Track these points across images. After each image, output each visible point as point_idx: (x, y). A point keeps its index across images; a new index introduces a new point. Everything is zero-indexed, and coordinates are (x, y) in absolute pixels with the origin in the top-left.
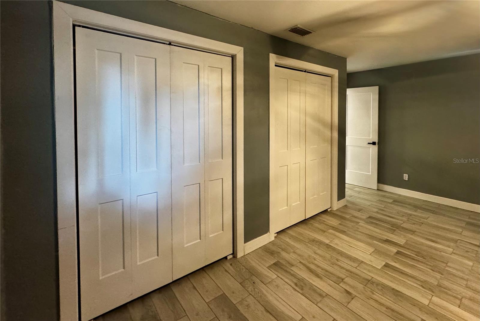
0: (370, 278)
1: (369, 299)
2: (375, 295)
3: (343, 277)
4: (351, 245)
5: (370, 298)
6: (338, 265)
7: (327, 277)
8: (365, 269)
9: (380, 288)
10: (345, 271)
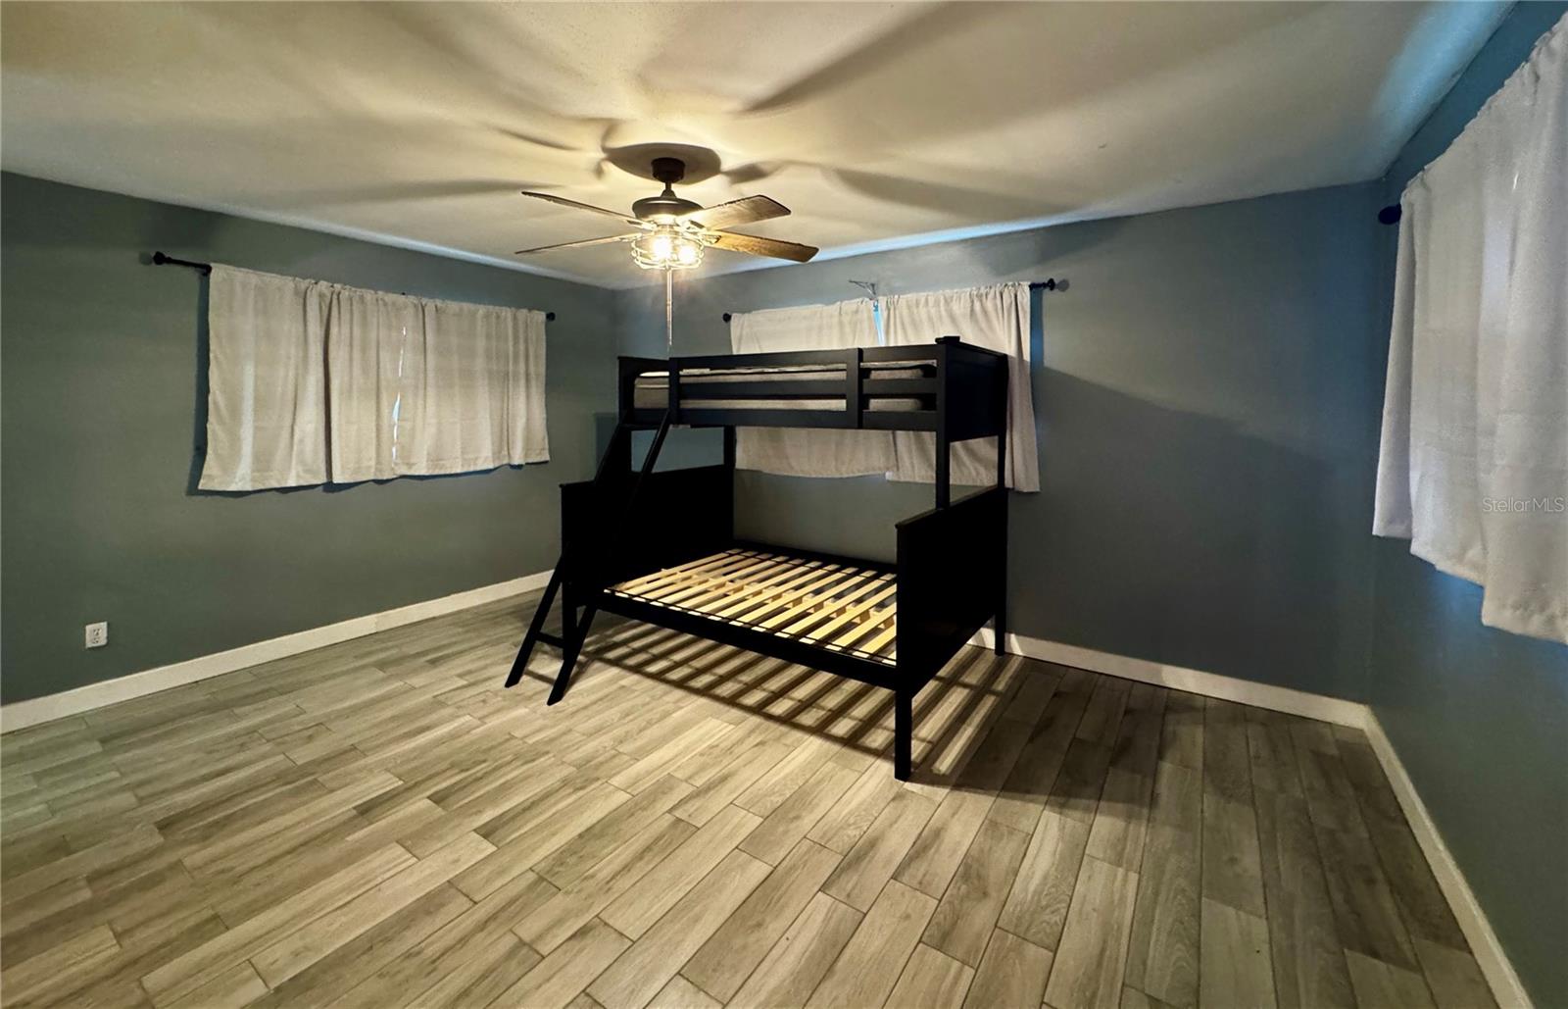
0: (532, 876)
1: (609, 889)
2: (600, 870)
3: (509, 941)
4: (341, 903)
5: (608, 886)
6: (443, 954)
7: (495, 993)
8: (488, 881)
9: (572, 860)
10: (481, 935)
